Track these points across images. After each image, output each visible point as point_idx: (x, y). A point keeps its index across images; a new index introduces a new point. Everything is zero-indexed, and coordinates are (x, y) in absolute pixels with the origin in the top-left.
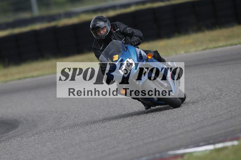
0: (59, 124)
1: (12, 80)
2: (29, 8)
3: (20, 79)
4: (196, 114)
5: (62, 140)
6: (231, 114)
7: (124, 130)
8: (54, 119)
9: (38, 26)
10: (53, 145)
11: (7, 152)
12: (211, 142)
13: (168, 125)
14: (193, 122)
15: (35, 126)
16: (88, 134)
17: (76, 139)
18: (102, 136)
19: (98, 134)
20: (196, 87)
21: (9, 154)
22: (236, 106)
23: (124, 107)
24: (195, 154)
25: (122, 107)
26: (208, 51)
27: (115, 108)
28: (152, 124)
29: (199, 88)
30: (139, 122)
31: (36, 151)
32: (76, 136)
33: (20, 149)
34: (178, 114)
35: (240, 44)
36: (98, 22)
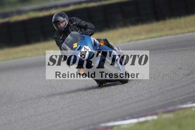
4: (123, 94)
5: (14, 114)
6: (151, 94)
7: (64, 106)
8: (7, 97)
10: (7, 118)
12: (135, 116)
13: (100, 102)
14: (120, 100)
16: (35, 109)
17: (25, 113)
18: (46, 111)
19: (43, 109)
22: (155, 88)
28: (87, 102)
30: (76, 100)
35: (158, 37)
36: (58, 17)
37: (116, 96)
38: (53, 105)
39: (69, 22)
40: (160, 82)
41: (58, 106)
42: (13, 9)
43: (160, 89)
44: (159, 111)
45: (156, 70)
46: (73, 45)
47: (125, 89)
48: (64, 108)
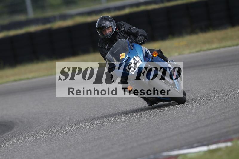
0: (54, 126)
1: (7, 82)
2: (24, 11)
3: (15, 81)
4: (190, 115)
5: (57, 141)
6: (225, 115)
7: (118, 131)
8: (49, 121)
9: (33, 29)
10: (48, 146)
11: (3, 154)
12: (205, 143)
13: (162, 126)
14: (187, 124)
15: (30, 128)
16: (83, 135)
17: (71, 140)
18: (97, 137)
19: (92, 135)
20: (190, 89)
21: (5, 156)
22: (230, 108)
23: (118, 108)
24: (189, 156)
25: (116, 108)
26: (201, 53)
27: (110, 110)
28: (147, 125)
29: (193, 90)
30: (133, 124)
31: (32, 153)
32: (71, 137)
33: (15, 150)
34: (172, 115)
35: (233, 46)
36: (104, 22)
37: (182, 119)
38: (105, 129)
39: (116, 28)
40: (235, 101)
41: (110, 131)
42: (56, 13)
43: (235, 110)
44: (234, 136)
45: (231, 86)
46: (119, 56)
47: (192, 110)
48: (119, 134)
